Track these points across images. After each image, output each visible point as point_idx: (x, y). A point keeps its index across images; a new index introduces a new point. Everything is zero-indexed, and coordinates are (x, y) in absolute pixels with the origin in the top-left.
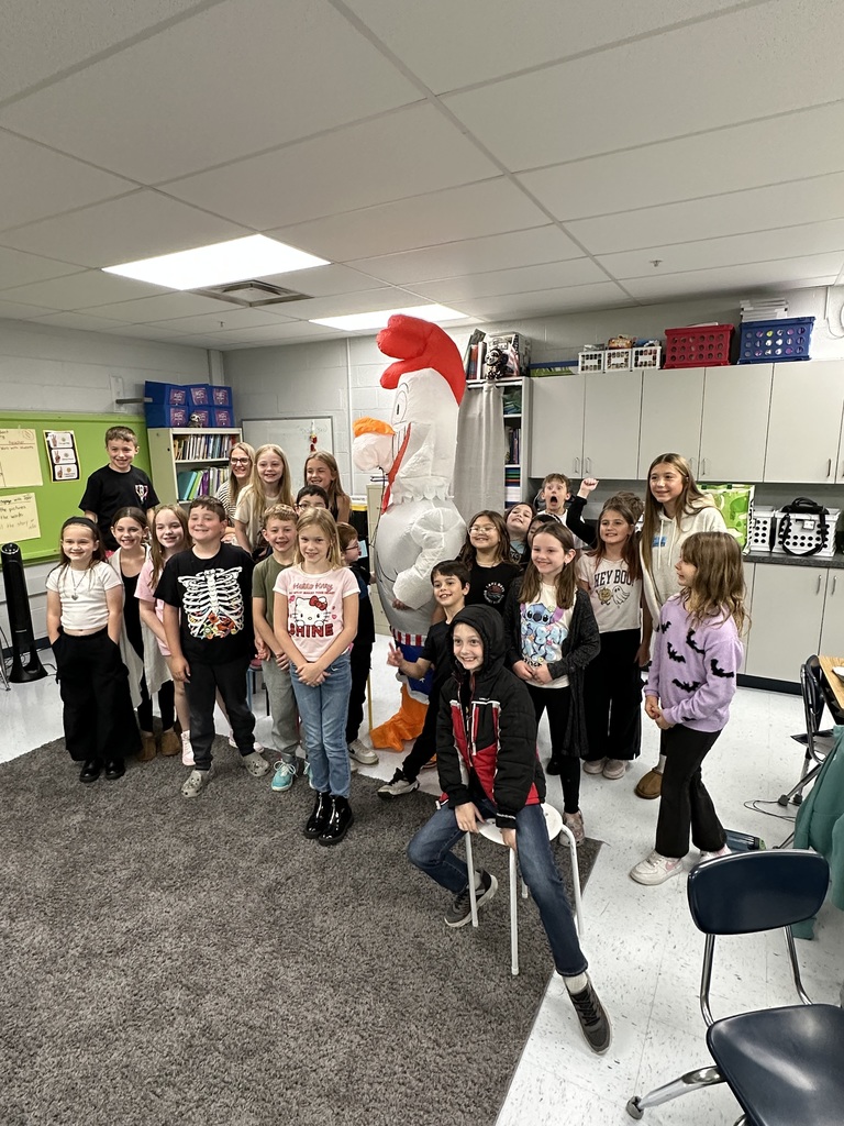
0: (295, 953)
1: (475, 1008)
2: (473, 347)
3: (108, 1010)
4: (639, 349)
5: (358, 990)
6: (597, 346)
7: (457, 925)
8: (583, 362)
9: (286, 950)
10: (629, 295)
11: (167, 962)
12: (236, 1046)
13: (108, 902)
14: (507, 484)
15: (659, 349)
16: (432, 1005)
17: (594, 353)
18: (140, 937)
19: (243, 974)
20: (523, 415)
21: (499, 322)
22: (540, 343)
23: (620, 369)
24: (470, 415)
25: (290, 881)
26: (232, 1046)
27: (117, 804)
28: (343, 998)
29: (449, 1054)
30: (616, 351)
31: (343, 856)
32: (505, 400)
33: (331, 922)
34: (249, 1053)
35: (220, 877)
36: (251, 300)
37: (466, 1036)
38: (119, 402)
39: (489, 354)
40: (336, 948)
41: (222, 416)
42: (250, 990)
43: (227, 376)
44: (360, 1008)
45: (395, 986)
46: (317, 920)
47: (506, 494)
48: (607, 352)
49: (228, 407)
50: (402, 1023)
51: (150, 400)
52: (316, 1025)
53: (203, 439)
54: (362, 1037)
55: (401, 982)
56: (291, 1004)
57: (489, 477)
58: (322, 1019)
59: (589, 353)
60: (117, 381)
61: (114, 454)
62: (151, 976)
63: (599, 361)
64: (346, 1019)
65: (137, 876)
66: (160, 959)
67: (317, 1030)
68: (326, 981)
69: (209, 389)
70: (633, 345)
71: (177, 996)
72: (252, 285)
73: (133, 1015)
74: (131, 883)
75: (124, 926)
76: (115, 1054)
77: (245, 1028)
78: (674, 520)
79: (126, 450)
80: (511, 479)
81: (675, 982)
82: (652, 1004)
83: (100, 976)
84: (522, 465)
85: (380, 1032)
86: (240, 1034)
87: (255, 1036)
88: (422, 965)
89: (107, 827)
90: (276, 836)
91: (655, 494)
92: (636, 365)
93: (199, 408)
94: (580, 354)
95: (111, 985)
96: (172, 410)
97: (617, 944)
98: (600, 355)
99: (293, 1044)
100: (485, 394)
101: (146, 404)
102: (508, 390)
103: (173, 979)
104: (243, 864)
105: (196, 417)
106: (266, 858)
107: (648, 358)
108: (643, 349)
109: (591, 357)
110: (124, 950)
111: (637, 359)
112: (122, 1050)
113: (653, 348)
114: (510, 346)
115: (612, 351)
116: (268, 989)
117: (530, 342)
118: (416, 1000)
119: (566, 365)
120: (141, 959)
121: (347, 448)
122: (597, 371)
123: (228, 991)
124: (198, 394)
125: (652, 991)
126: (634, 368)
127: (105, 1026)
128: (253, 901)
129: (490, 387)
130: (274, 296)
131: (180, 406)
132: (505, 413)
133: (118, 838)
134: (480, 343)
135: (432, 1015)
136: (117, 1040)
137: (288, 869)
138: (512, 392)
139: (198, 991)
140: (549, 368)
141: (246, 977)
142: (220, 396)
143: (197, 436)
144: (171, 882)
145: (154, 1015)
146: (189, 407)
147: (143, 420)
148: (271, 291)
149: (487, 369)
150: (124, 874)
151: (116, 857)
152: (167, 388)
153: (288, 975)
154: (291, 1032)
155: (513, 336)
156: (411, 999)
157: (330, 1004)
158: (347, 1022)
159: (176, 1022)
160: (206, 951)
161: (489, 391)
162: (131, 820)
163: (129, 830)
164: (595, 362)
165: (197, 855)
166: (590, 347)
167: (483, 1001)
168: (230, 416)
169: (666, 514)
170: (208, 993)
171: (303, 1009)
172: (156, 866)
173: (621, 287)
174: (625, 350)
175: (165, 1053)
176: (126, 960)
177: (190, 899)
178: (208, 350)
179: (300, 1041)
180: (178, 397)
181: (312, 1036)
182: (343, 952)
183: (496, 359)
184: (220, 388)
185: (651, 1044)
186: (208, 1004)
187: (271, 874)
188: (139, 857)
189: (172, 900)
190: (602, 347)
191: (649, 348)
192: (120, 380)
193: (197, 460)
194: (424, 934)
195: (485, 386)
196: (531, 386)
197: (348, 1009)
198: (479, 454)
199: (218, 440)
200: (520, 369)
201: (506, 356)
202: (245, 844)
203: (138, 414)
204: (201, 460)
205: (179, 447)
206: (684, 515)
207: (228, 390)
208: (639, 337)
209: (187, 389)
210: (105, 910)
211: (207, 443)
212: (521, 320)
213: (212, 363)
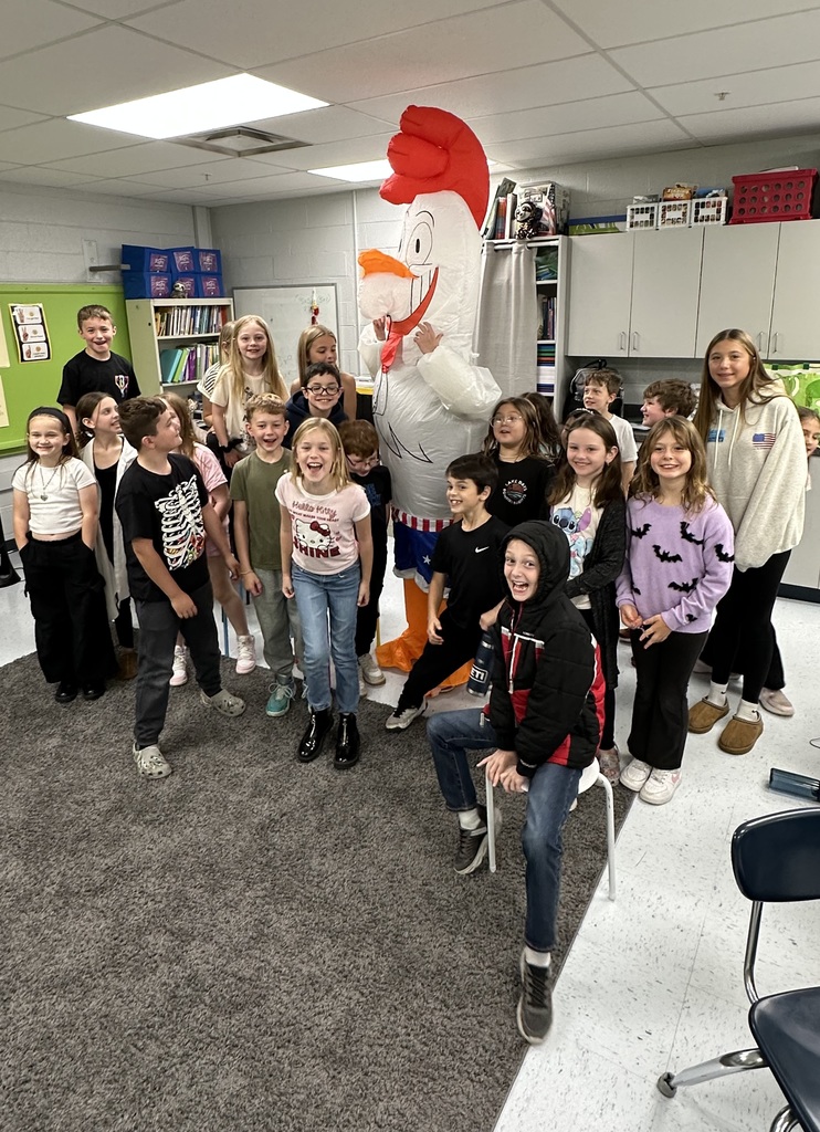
0: (290, 899)
1: (489, 967)
2: (501, 199)
3: (85, 954)
4: (701, 200)
5: (358, 942)
6: (650, 197)
8: (632, 217)
9: (280, 895)
10: (689, 134)
11: (150, 904)
12: (224, 998)
13: (86, 835)
14: (540, 363)
15: (724, 200)
16: (440, 962)
17: (645, 206)
18: (120, 875)
19: (232, 920)
20: (560, 282)
21: (532, 170)
22: (581, 193)
23: (677, 226)
24: (496, 282)
25: (284, 818)
26: (220, 999)
27: (96, 727)
28: (342, 950)
29: (458, 1017)
30: (672, 203)
31: (345, 791)
32: (538, 264)
33: (329, 865)
34: (239, 1007)
35: (208, 812)
36: (239, 148)
37: (477, 997)
38: (93, 270)
39: (520, 209)
40: (335, 895)
41: (210, 284)
42: (239, 938)
43: (215, 237)
44: (360, 962)
45: (399, 939)
46: (314, 863)
47: (538, 374)
48: (662, 204)
49: (217, 274)
50: (407, 980)
51: (127, 267)
52: (312, 980)
53: (189, 311)
54: (362, 994)
55: (406, 934)
56: (284, 955)
57: (518, 355)
58: (318, 973)
59: (640, 206)
60: (90, 244)
61: (90, 336)
62: (132, 920)
63: (652, 216)
64: (345, 973)
65: (118, 808)
66: (143, 901)
67: (312, 984)
68: (324, 930)
69: (195, 253)
70: (692, 196)
71: (160, 942)
72: (239, 132)
73: (113, 962)
74: (111, 815)
75: (104, 863)
76: (94, 1003)
77: (232, 980)
78: (738, 410)
79: (103, 329)
80: (544, 357)
81: (719, 945)
82: (692, 970)
83: (77, 916)
84: (558, 340)
85: (381, 989)
86: (229, 985)
87: (244, 989)
88: (430, 915)
89: (85, 752)
90: (270, 767)
91: (715, 378)
92: (696, 220)
93: (183, 275)
94: (629, 208)
95: (88, 930)
96: (153, 278)
97: (654, 899)
98: (653, 208)
99: (286, 999)
100: (514, 256)
101: (124, 271)
102: (541, 251)
103: (156, 923)
104: (233, 798)
105: (180, 286)
106: (258, 791)
107: (711, 212)
108: (706, 200)
109: (642, 211)
110: (103, 889)
111: (697, 213)
112: (101, 998)
113: (717, 199)
114: (545, 198)
115: (667, 204)
116: (260, 937)
117: (569, 193)
118: (423, 955)
119: (610, 221)
120: (122, 899)
121: (354, 321)
122: (649, 228)
123: (215, 939)
124: (182, 259)
125: (692, 954)
126: (693, 224)
127: (82, 972)
128: (244, 840)
129: (520, 249)
130: (266, 144)
131: (161, 274)
132: (538, 278)
133: (98, 765)
134: (510, 196)
135: (439, 972)
136: (95, 987)
137: (283, 805)
138: (546, 253)
139: (183, 937)
140: (592, 224)
141: (235, 924)
142: (207, 260)
143: (182, 308)
144: (155, 816)
145: (136, 961)
146: (172, 274)
147: (120, 289)
148: (262, 139)
149: (517, 226)
150: (103, 806)
151: (94, 787)
152: (147, 254)
153: (282, 922)
154: (284, 986)
155: (549, 186)
156: (417, 954)
157: (327, 956)
158: (346, 977)
159: (159, 970)
160: (192, 893)
161: (519, 253)
162: (112, 745)
163: (109, 756)
164: (646, 217)
165: (183, 786)
166: (641, 198)
167: (497, 959)
168: (219, 283)
169: (724, 402)
170: (194, 939)
171: (296, 961)
172: (139, 796)
173: (679, 125)
174: (683, 202)
175: (147, 1002)
176: (105, 901)
177: (175, 836)
178: (193, 207)
179: (293, 996)
180: (159, 262)
181: (307, 990)
182: (343, 899)
183: (528, 214)
184: (208, 251)
185: (689, 1014)
186: (194, 952)
187: (265, 808)
188: (120, 786)
189: (156, 836)
190: (655, 199)
191: (712, 200)
192: (93, 244)
193: (182, 336)
194: (433, 882)
195: (515, 247)
196: (569, 247)
197: (347, 963)
198: (507, 328)
199: (206, 311)
200: (557, 225)
201: (540, 211)
202: (236, 775)
203: (115, 283)
204: (186, 336)
205: (162, 321)
206: (749, 404)
207: (217, 252)
208: (700, 188)
209: (169, 253)
210: (83, 845)
211: (194, 316)
212: (559, 166)
213: (199, 223)
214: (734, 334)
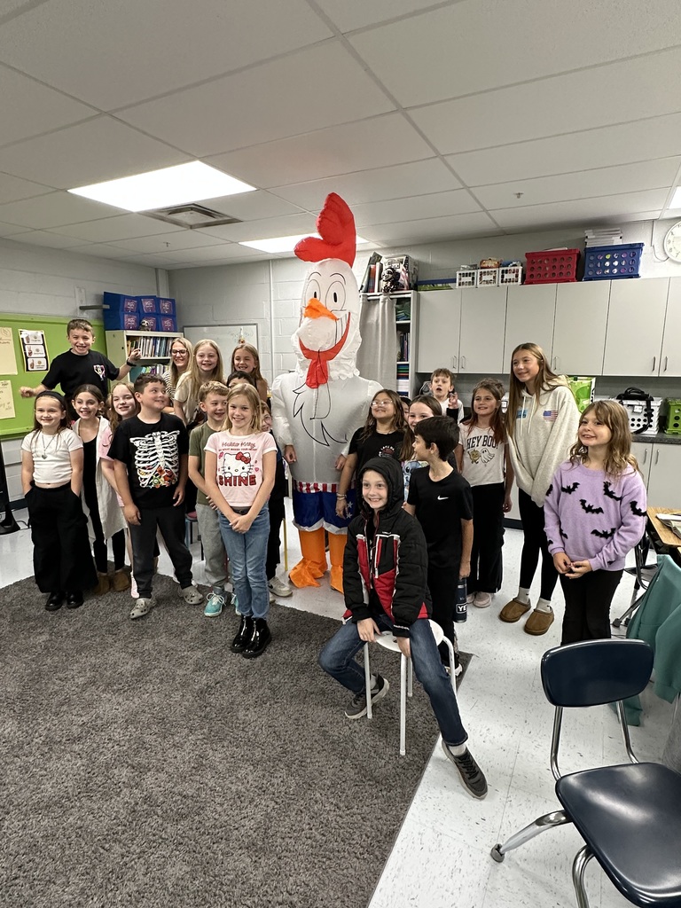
0: (221, 740)
1: (369, 780)
2: (372, 266)
3: (65, 784)
4: (505, 269)
5: (273, 767)
6: (471, 266)
7: (355, 717)
8: (460, 279)
9: (214, 738)
10: (498, 225)
11: (116, 747)
12: (172, 810)
13: (67, 701)
14: (399, 377)
15: (520, 268)
16: (334, 778)
17: (468, 272)
18: (92, 728)
19: (179, 756)
20: (412, 322)
21: (393, 248)
22: (426, 265)
23: (489, 285)
24: (369, 322)
25: (218, 685)
26: (169, 811)
27: (76, 627)
28: (261, 773)
29: (347, 815)
30: (486, 270)
31: (263, 665)
32: (397, 310)
33: (252, 716)
34: (183, 817)
35: (161, 683)
36: (192, 223)
37: (361, 801)
38: (82, 308)
39: (385, 272)
40: (256, 735)
41: (167, 323)
42: (184, 768)
43: (171, 290)
44: (275, 781)
45: (303, 764)
46: (241, 714)
47: (397, 385)
48: (480, 271)
49: (172, 315)
50: (309, 792)
51: (107, 307)
52: (239, 795)
53: (152, 340)
54: (277, 803)
55: (309, 761)
56: (218, 779)
57: (384, 371)
58: (243, 790)
59: (465, 272)
60: (80, 291)
61: (74, 341)
62: (102, 758)
63: (473, 278)
64: (263, 789)
65: (93, 682)
66: (110, 745)
67: (239, 798)
68: (248, 760)
69: (157, 300)
70: (500, 265)
71: (124, 774)
72: (192, 209)
73: (87, 790)
74: (87, 687)
75: (80, 720)
76: (71, 818)
77: (179, 797)
78: (534, 396)
79: (85, 338)
80: (402, 373)
81: (530, 759)
82: (512, 776)
83: (59, 758)
84: (411, 362)
85: (291, 799)
86: (176, 802)
87: (187, 803)
88: (326, 747)
89: (68, 644)
90: (208, 651)
91: (517, 376)
92: (502, 282)
93: (148, 315)
94: (458, 273)
95: (67, 768)
96: (126, 316)
97: (484, 731)
98: (474, 273)
99: (219, 809)
100: (381, 304)
101: (105, 310)
102: (400, 301)
103: (119, 761)
104: (180, 672)
105: (146, 322)
106: (199, 668)
107: (512, 276)
108: (508, 268)
109: (467, 275)
110: (80, 738)
111: (503, 277)
112: (77, 815)
113: (516, 268)
114: (402, 266)
115: (483, 270)
116: (199, 767)
117: (417, 264)
118: (321, 774)
119: (447, 282)
120: (95, 745)
121: (270, 350)
122: (471, 286)
123: (166, 769)
124: (147, 304)
125: (511, 765)
126: (500, 284)
127: (63, 797)
128: (188, 701)
129: (385, 299)
130: (211, 220)
131: (132, 313)
132: (397, 319)
133: (77, 653)
134: (378, 264)
135: (333, 785)
136: (72, 807)
137: (217, 676)
138: (403, 302)
139: (141, 769)
140: (433, 284)
141: (182, 758)
142: (166, 306)
143: (146, 338)
144: (120, 686)
145: (104, 788)
146: (140, 314)
147: (102, 324)
148: (207, 215)
149: (383, 284)
150: (81, 681)
151: (74, 668)
152: (122, 299)
153: (216, 756)
154: (218, 800)
155: (404, 258)
156: (317, 774)
157: (250, 778)
158: (264, 791)
159: (123, 792)
160: (148, 738)
161: (384, 302)
162: (88, 639)
163: (85, 647)
164: (469, 279)
165: (142, 665)
166: (466, 267)
167: (375, 774)
168: (174, 322)
169: (527, 391)
170: (149, 770)
171: (227, 782)
172: (108, 674)
173: (489, 215)
174: (493, 270)
175: (113, 816)
176: (81, 746)
177: (136, 699)
178: (156, 269)
179: (225, 806)
180: (131, 305)
181: (235, 802)
182: (262, 738)
183: (390, 276)
184: (166, 300)
185: (511, 806)
186: (149, 779)
187: (204, 679)
188: (93, 666)
189: (121, 700)
190: (475, 267)
191: (512, 268)
192: (83, 291)
193: (146, 358)
194: (328, 725)
195: (382, 298)
196: (418, 298)
197: (265, 782)
198: (376, 353)
199: (164, 341)
200: (410, 284)
201: (398, 274)
202: (182, 657)
203: (98, 318)
204: (149, 358)
205: (132, 346)
206: (542, 391)
207: (173, 301)
208: (505, 259)
209: (139, 299)
210: (65, 708)
211: (155, 344)
212: (410, 246)
213: (160, 279)
214: (526, 347)
